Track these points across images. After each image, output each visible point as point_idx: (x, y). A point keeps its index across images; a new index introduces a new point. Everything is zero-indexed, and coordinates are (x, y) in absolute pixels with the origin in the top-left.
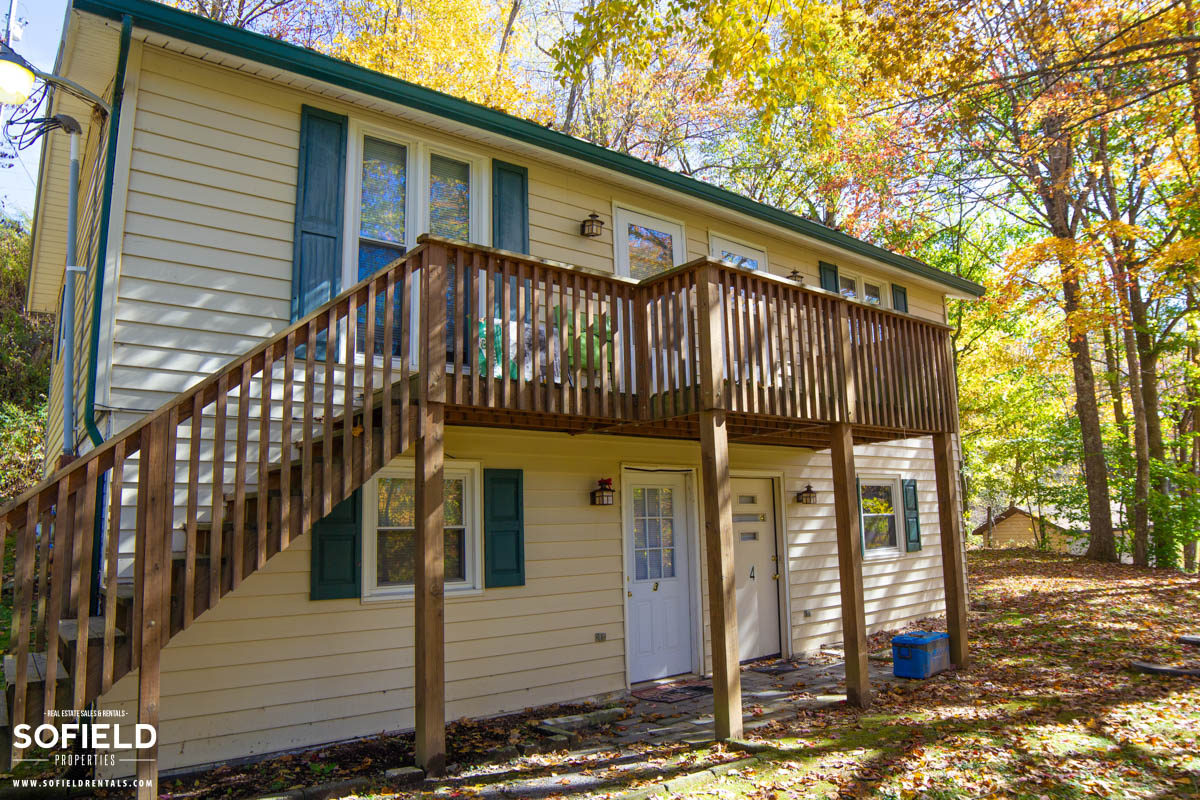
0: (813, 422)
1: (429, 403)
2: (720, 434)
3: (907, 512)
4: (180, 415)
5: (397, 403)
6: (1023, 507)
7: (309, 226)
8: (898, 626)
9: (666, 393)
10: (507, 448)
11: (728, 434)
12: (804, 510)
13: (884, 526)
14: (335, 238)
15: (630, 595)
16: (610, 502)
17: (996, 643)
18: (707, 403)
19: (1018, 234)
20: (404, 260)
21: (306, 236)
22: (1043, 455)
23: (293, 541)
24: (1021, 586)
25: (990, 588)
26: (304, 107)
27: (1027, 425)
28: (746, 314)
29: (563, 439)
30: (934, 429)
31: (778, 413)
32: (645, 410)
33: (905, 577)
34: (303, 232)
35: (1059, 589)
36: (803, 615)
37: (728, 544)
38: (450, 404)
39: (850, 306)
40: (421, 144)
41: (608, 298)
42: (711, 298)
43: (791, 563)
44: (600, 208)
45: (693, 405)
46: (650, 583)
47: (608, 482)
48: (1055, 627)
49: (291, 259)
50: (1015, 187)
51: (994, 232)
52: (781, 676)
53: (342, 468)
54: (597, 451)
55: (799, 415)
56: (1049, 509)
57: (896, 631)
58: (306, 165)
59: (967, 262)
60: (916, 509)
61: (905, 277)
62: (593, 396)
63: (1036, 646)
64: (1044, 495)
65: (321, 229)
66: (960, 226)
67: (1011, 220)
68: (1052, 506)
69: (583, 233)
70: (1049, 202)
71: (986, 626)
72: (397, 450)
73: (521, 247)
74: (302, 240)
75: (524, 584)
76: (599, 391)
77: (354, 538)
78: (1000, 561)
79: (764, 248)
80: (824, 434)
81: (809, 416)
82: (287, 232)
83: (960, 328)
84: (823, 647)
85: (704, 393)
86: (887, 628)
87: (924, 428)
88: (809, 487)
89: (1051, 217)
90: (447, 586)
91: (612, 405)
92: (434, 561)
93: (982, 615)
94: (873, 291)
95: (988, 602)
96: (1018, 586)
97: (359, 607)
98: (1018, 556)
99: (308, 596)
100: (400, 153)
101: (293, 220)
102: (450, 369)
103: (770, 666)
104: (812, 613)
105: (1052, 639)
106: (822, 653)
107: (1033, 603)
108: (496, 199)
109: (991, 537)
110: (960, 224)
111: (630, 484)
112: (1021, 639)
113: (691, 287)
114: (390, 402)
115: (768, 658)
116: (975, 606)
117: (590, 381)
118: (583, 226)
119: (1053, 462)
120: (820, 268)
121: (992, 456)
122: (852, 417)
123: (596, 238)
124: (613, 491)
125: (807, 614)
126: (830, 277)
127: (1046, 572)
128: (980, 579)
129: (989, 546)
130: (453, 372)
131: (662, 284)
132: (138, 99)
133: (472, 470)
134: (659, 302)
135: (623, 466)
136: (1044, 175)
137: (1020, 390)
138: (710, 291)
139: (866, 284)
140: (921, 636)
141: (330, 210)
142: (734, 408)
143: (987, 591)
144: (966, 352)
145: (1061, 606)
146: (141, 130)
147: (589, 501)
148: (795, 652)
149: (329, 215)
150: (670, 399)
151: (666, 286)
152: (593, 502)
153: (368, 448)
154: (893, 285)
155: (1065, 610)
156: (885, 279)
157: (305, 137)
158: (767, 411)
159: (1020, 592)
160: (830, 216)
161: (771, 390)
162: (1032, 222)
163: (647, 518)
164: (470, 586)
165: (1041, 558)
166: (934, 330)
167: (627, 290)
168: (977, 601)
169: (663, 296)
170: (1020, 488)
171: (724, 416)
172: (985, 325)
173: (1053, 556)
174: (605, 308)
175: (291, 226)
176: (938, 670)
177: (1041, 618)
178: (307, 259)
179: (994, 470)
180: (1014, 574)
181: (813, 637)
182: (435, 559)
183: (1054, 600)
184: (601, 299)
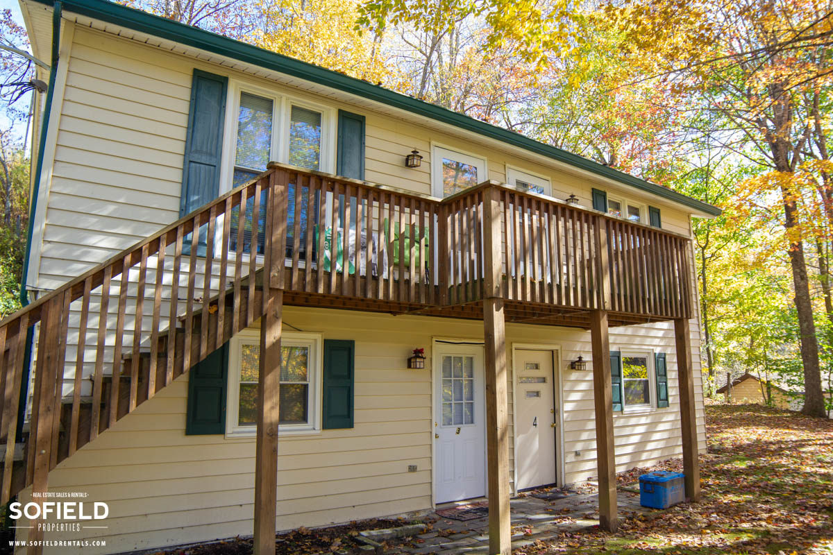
0: (576, 309)
1: (271, 289)
2: (499, 317)
3: (658, 377)
4: (73, 294)
5: (245, 289)
6: (754, 374)
7: (196, 157)
8: (649, 465)
9: (460, 285)
10: (342, 324)
11: (505, 317)
12: (574, 375)
13: (640, 388)
14: (215, 166)
15: (437, 436)
16: (422, 366)
17: (724, 481)
18: (488, 292)
19: (753, 172)
20: (255, 181)
21: (193, 164)
22: (769, 335)
23: (157, 393)
24: (748, 435)
25: (725, 436)
26: (195, 71)
27: (758, 313)
28: (522, 225)
29: (387, 318)
30: (675, 315)
31: (547, 301)
32: (444, 297)
33: (655, 427)
34: (191, 161)
35: (778, 438)
36: (574, 454)
37: (503, 402)
38: (287, 289)
39: (608, 220)
40: (284, 99)
41: (417, 212)
42: (493, 212)
43: (565, 415)
44: (421, 146)
45: (478, 293)
46: (454, 428)
47: (421, 351)
48: (773, 470)
49: (180, 181)
50: (748, 137)
51: (734, 171)
52: (553, 502)
53: (200, 337)
54: (412, 328)
55: (564, 303)
56: (774, 375)
57: (647, 469)
58: (195, 112)
59: (713, 193)
60: (665, 375)
61: (660, 201)
62: (403, 287)
63: (756, 485)
64: (770, 365)
65: (204, 159)
66: (709, 166)
67: (746, 162)
68: (777, 372)
69: (407, 165)
70: (774, 147)
71: (717, 467)
72: (244, 325)
73: (358, 174)
74: (189, 168)
75: (353, 427)
76: (408, 282)
77: (221, 389)
78: (735, 414)
79: (549, 178)
80: (585, 319)
81: (572, 304)
82: (178, 162)
83: (708, 241)
84: (589, 479)
85: (486, 285)
86: (640, 466)
87: (667, 314)
88: (580, 358)
89: (776, 159)
90: (281, 427)
91: (418, 293)
92: (271, 411)
93: (716, 457)
94: (634, 211)
95: (721, 447)
96: (746, 435)
97: (223, 441)
98: (749, 411)
99: (184, 433)
100: (268, 105)
101: (183, 153)
102: (288, 263)
103: (546, 493)
104: (581, 453)
105: (769, 480)
106: (588, 484)
107: (757, 450)
108: (341, 139)
109: (730, 396)
110: (708, 165)
111: (438, 352)
112: (744, 479)
113: (479, 204)
114: (239, 288)
115: (546, 486)
116: (711, 450)
117: (401, 274)
118: (407, 160)
119: (777, 340)
120: (593, 193)
121: (729, 336)
122: (608, 306)
123: (416, 168)
124: (424, 358)
125: (577, 454)
126: (600, 200)
127: (771, 423)
128: (718, 428)
129: (729, 402)
130: (291, 266)
131: (459, 201)
132: (69, 63)
133: (316, 340)
134: (457, 216)
135: (434, 339)
136: (772, 128)
137: (752, 288)
138: (493, 207)
139: (629, 206)
140: (662, 476)
141: (211, 146)
142: (511, 297)
143: (722, 439)
144: (712, 259)
145: (779, 452)
146: (71, 86)
147: (406, 365)
148: (567, 482)
149: (211, 149)
150: (462, 290)
151: (462, 203)
152: (409, 367)
153: (221, 323)
154: (649, 207)
155: (781, 456)
156: (645, 202)
157: (195, 92)
158: (538, 300)
159: (748, 439)
160: (613, 158)
161: (541, 283)
162: (761, 162)
163: (453, 379)
164: (311, 427)
165: (768, 414)
166: (676, 240)
167: (432, 206)
168: (713, 445)
169: (459, 212)
170: (752, 360)
171: (502, 303)
172: (726, 239)
173: (776, 411)
174: (415, 219)
175: (182, 157)
176: (674, 502)
177: (763, 461)
178: (192, 181)
179: (733, 345)
180: (744, 425)
181: (582, 471)
182: (272, 408)
183: (773, 447)
184: (412, 213)
